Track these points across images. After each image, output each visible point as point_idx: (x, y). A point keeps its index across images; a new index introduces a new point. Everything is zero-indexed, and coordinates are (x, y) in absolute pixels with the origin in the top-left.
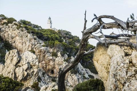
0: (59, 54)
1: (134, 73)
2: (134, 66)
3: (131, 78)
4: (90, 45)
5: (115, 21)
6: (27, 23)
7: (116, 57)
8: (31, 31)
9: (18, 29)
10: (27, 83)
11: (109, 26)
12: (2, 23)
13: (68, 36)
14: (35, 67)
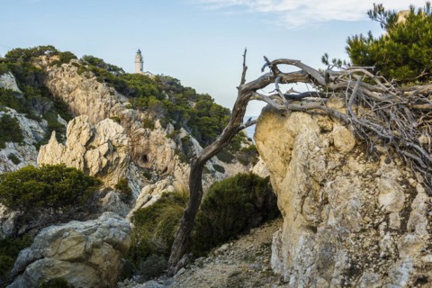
0: (157, 123)
1: (338, 163)
2: (338, 151)
3: (334, 172)
4: (216, 105)
5: (300, 69)
6: (96, 62)
7: (305, 135)
8: (105, 78)
9: (79, 73)
10: (106, 180)
11: (291, 78)
12: (50, 61)
13: (174, 86)
14: (121, 150)
